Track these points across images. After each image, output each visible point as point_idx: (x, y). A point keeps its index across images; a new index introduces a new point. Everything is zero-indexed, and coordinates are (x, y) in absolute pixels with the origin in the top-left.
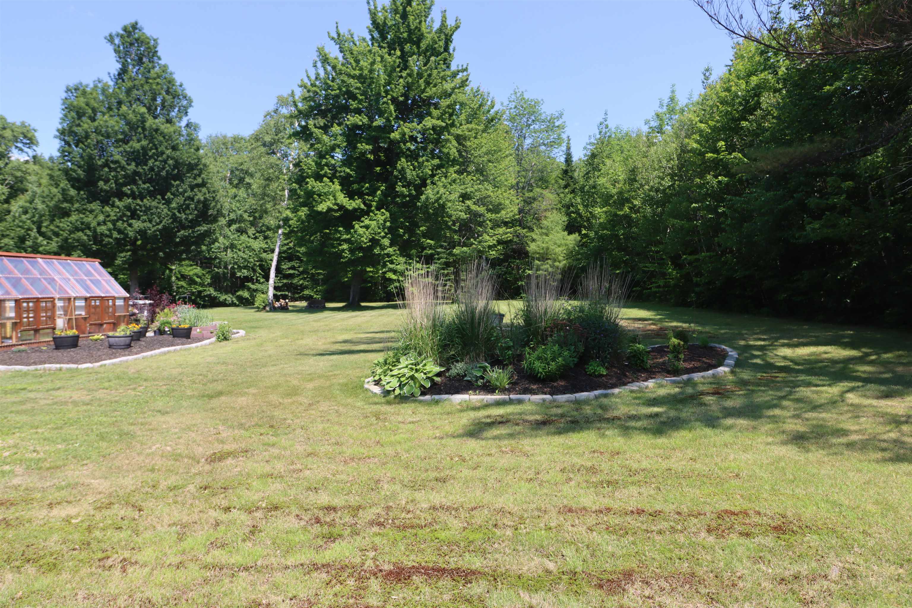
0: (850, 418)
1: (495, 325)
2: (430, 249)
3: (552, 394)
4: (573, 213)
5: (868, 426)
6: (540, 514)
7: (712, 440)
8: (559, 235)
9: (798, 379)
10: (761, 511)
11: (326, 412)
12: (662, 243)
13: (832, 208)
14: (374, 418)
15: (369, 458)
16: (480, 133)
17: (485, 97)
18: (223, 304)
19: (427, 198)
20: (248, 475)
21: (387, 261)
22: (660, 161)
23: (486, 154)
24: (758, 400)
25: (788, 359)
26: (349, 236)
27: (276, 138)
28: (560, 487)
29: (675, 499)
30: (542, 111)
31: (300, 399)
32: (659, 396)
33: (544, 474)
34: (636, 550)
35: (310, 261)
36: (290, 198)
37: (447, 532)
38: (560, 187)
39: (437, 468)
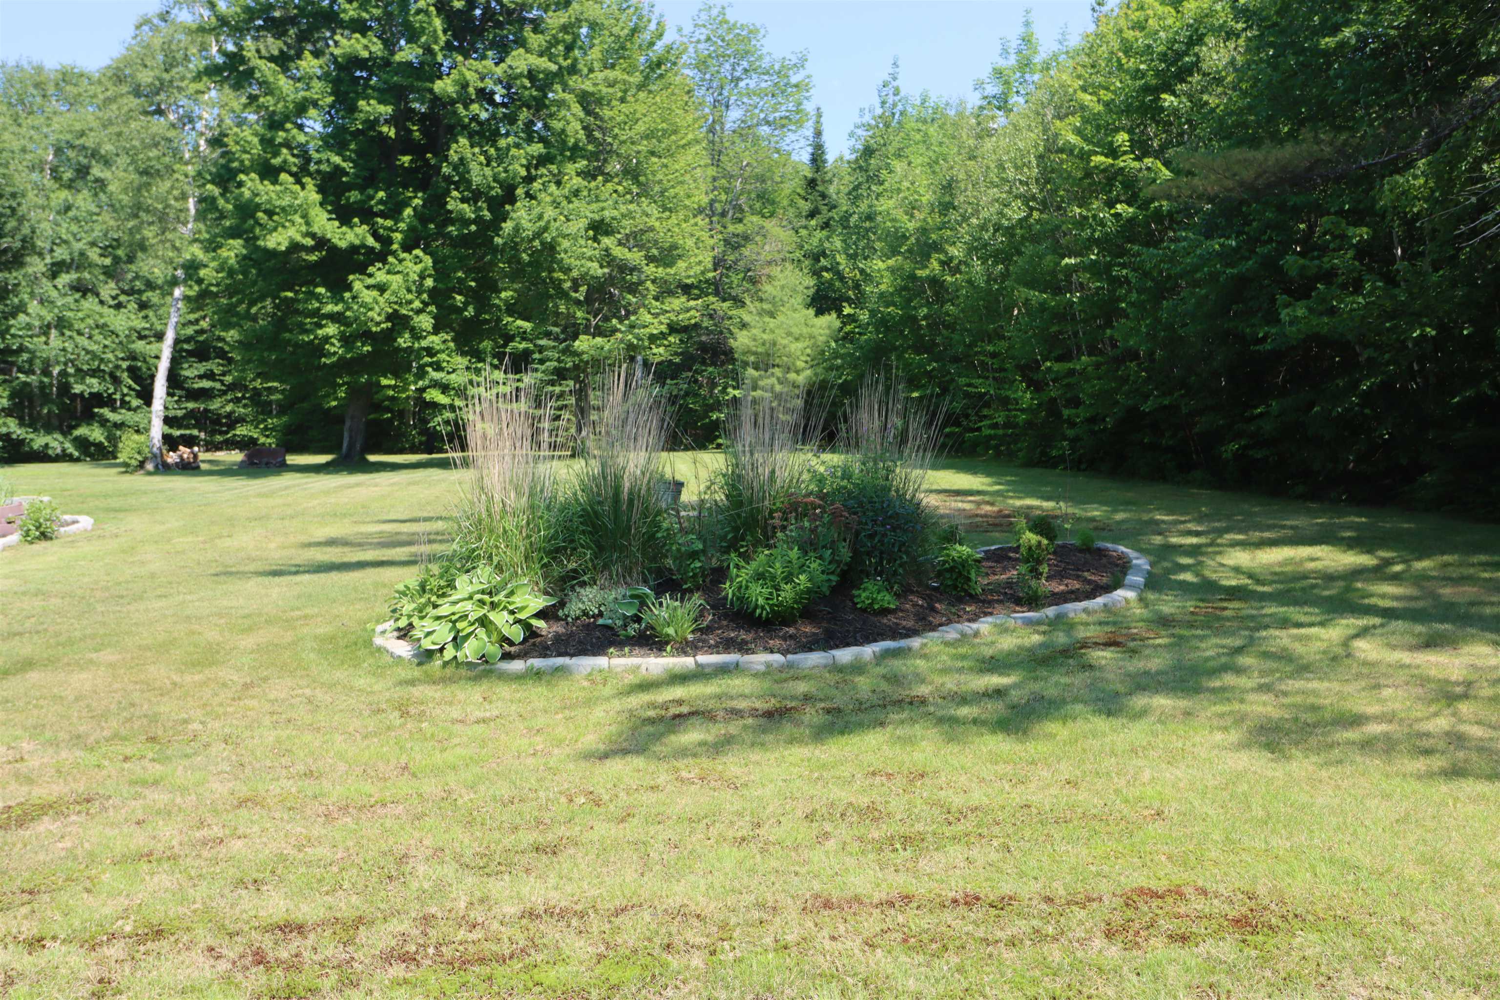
0: (1363, 689)
1: (664, 506)
2: (523, 339)
3: (784, 653)
4: (827, 270)
5: (1397, 706)
6: (765, 916)
7: (1108, 740)
8: (796, 315)
9: (1264, 612)
10: (1208, 886)
11: (283, 701)
12: (1003, 337)
13: (1328, 276)
14: (397, 714)
15: (384, 805)
16: (633, 91)
17: (645, 13)
18: (42, 457)
19: (517, 229)
20: (92, 858)
21: (426, 365)
22: (1001, 167)
23: (647, 137)
24: (1192, 656)
25: (1243, 573)
26: (339, 308)
27: (166, 76)
28: (806, 854)
29: (1041, 869)
30: (764, 51)
31: (224, 673)
32: (1001, 651)
33: (771, 826)
34: (965, 985)
35: (249, 361)
36: (201, 216)
37: (561, 969)
38: (799, 216)
39: (539, 822)
